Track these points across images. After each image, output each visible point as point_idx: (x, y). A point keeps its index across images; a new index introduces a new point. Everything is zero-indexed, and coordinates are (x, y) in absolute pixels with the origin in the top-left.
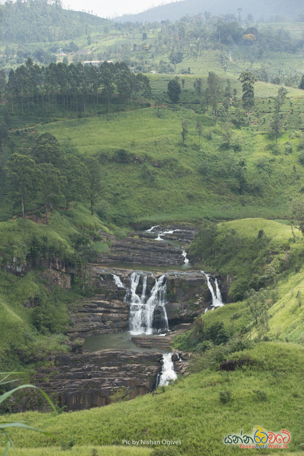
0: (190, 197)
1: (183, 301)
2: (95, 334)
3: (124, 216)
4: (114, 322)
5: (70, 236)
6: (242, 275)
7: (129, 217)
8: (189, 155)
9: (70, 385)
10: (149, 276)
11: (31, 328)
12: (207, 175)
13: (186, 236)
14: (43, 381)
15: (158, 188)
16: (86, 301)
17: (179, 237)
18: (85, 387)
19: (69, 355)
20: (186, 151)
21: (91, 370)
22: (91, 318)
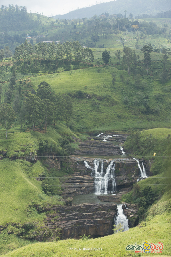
0: (119, 117)
1: (125, 175)
2: (76, 195)
3: (84, 128)
4: (86, 187)
5: (59, 140)
6: (158, 160)
7: (86, 129)
8: (117, 93)
9: (66, 224)
10: (105, 161)
11: (42, 192)
12: (127, 105)
13: (121, 138)
14: (51, 222)
15: (101, 112)
16: (70, 176)
17: (117, 139)
18: (75, 225)
19: (65, 207)
20: (115, 91)
21: (77, 215)
22: (73, 186)
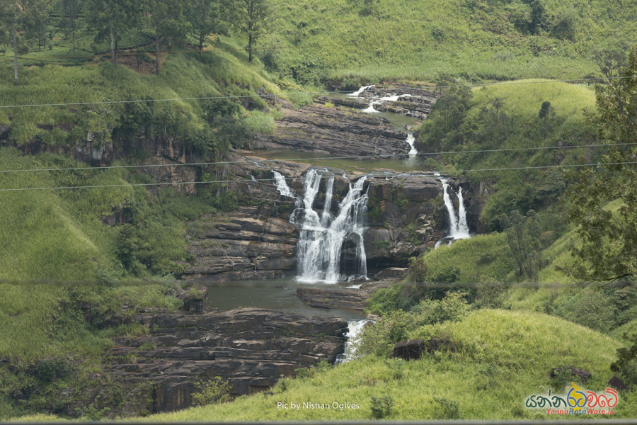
0: (437, 35)
1: (397, 227)
2: (232, 278)
3: (312, 66)
4: (269, 258)
5: (200, 98)
6: (506, 184)
7: (321, 68)
9: (175, 371)
10: (338, 177)
11: (112, 264)
13: (421, 107)
14: (126, 361)
15: (379, 16)
16: (222, 218)
17: (408, 109)
18: (201, 375)
21: (216, 345)
22: (228, 249)
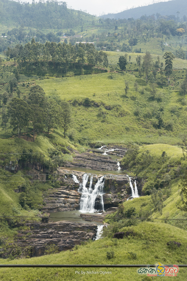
0: (127, 129)
1: (114, 193)
2: (58, 211)
3: (85, 139)
4: (71, 204)
5: (48, 150)
6: (151, 179)
7: (88, 140)
8: (129, 103)
9: (39, 242)
10: (94, 177)
11: (17, 205)
12: (139, 116)
13: (122, 153)
14: (22, 239)
15: (108, 122)
16: (55, 190)
17: (117, 154)
18: (47, 244)
20: (127, 100)
21: (53, 234)
22: (57, 201)
